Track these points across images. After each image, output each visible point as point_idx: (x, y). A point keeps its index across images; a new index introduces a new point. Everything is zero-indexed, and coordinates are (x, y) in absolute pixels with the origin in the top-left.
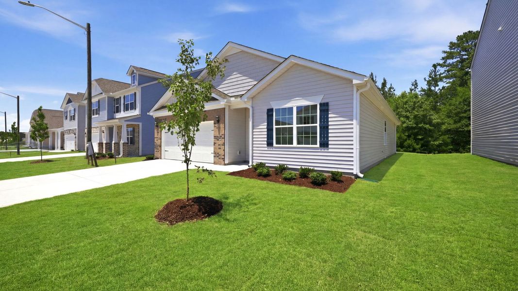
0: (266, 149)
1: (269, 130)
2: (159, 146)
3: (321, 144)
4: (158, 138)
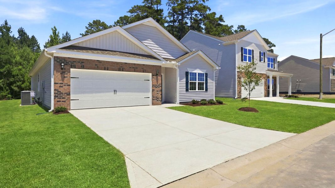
0: (185, 93)
1: (187, 83)
2: (66, 94)
3: (206, 90)
4: (63, 84)
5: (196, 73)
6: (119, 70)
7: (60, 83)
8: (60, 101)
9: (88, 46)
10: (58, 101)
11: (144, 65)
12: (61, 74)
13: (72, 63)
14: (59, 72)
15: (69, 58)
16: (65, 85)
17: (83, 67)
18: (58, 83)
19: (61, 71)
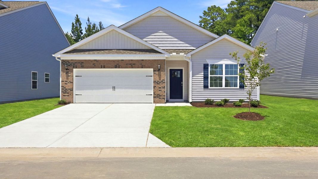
0: (203, 90)
1: (206, 78)
2: (69, 90)
3: (240, 87)
4: (67, 81)
5: (222, 65)
6: (116, 67)
7: (65, 81)
8: (65, 96)
9: (88, 48)
10: (64, 96)
11: (143, 60)
12: (66, 73)
13: (74, 64)
14: (65, 72)
15: (72, 60)
16: (69, 83)
17: (83, 67)
18: (64, 81)
19: (66, 71)
